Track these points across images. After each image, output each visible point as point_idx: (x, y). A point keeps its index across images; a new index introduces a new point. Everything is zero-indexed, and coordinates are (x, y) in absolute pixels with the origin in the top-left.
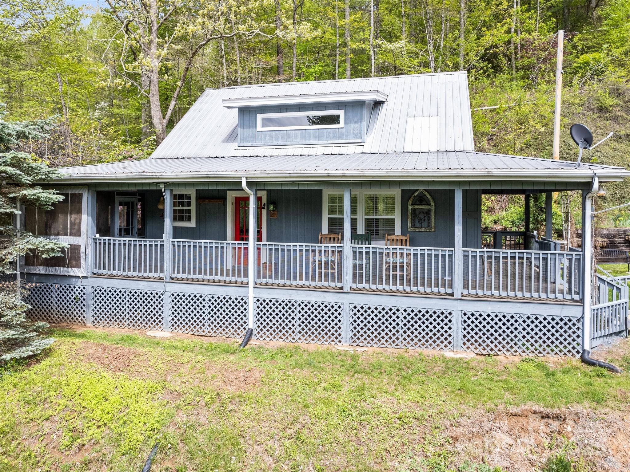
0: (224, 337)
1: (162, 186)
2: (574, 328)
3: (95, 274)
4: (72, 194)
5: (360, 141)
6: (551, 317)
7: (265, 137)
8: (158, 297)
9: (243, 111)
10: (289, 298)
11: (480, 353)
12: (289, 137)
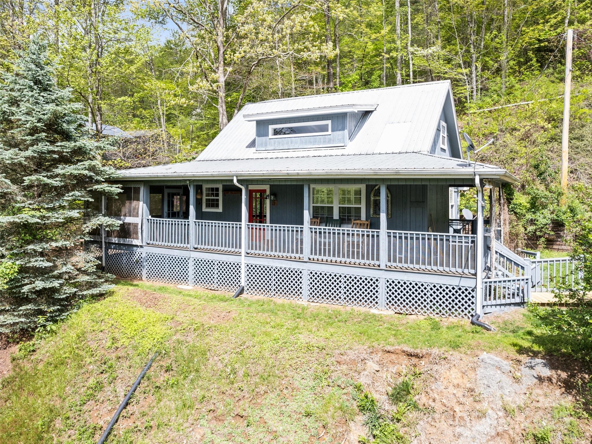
0: (226, 292)
1: (188, 182)
2: (470, 296)
3: (148, 244)
4: (134, 188)
5: (343, 145)
6: (452, 287)
7: (275, 143)
8: (185, 260)
9: (259, 123)
10: (267, 265)
11: (398, 312)
12: (291, 143)
